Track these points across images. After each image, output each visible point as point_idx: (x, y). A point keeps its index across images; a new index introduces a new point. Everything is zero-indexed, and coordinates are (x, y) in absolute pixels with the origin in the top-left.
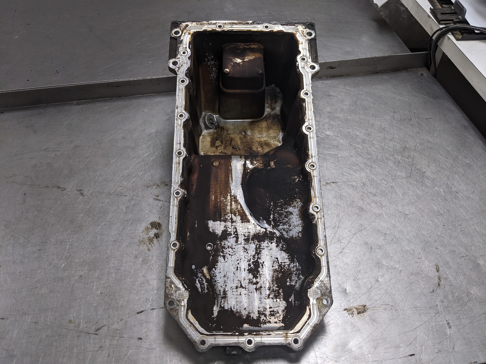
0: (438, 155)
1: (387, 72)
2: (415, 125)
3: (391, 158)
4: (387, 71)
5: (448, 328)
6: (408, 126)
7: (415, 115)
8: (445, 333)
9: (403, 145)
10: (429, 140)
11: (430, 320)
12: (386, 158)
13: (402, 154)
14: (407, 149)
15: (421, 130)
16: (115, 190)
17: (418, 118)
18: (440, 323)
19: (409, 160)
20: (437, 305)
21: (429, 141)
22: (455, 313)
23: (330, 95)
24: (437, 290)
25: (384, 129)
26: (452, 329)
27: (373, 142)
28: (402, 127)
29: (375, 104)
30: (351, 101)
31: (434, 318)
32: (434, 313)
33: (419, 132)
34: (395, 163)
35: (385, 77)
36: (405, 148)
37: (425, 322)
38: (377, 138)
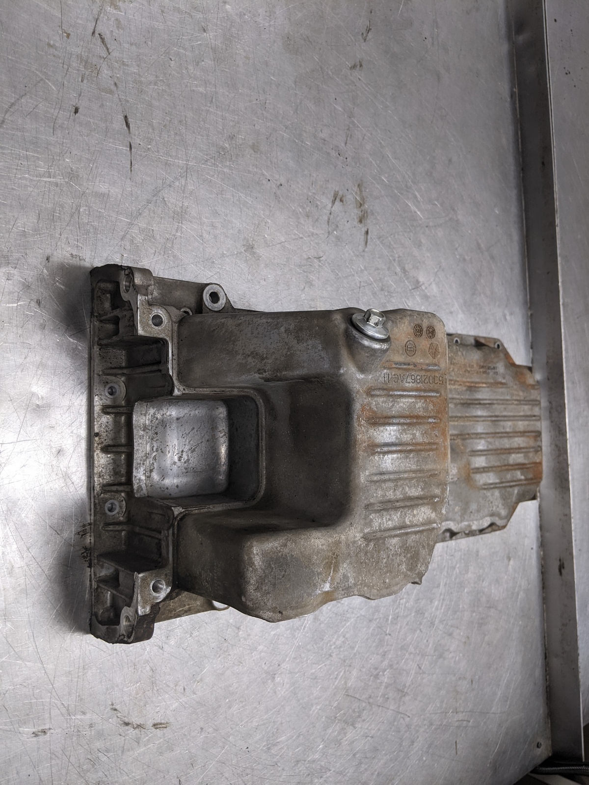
0: (385, 758)
1: (546, 677)
2: (445, 719)
3: (386, 663)
4: (548, 677)
5: (34, 730)
6: (444, 706)
7: (465, 722)
8: (25, 723)
9: (408, 689)
10: (415, 744)
11: (54, 694)
12: (386, 652)
13: (391, 685)
14: (401, 698)
15: (436, 729)
16: (358, 127)
17: (458, 727)
18: (47, 716)
19: (381, 697)
20: (84, 713)
21: (413, 742)
22: (64, 750)
23: (510, 560)
24: (116, 718)
25: (441, 656)
26: (31, 739)
27: (418, 631)
28: (443, 692)
29: (489, 644)
30: (497, 598)
31: (59, 703)
32: (68, 705)
33: (431, 724)
34: (376, 669)
35: (538, 672)
36: (402, 692)
37: (52, 682)
38: (426, 641)
